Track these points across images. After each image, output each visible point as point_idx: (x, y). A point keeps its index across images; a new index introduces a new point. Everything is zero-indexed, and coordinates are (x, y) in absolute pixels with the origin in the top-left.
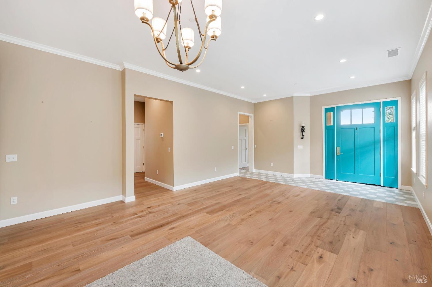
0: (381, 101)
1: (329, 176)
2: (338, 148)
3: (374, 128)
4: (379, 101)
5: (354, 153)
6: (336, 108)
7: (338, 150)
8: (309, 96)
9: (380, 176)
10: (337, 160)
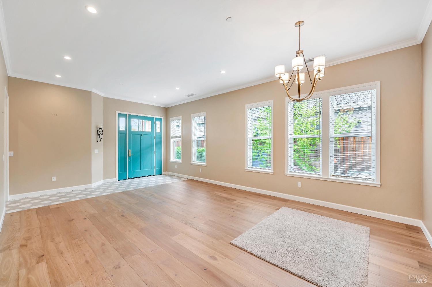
0: (155, 117)
1: (122, 178)
2: (130, 150)
3: (151, 135)
4: (153, 116)
5: (140, 153)
6: (128, 116)
7: (129, 152)
8: (103, 96)
9: (154, 169)
10: (129, 161)
